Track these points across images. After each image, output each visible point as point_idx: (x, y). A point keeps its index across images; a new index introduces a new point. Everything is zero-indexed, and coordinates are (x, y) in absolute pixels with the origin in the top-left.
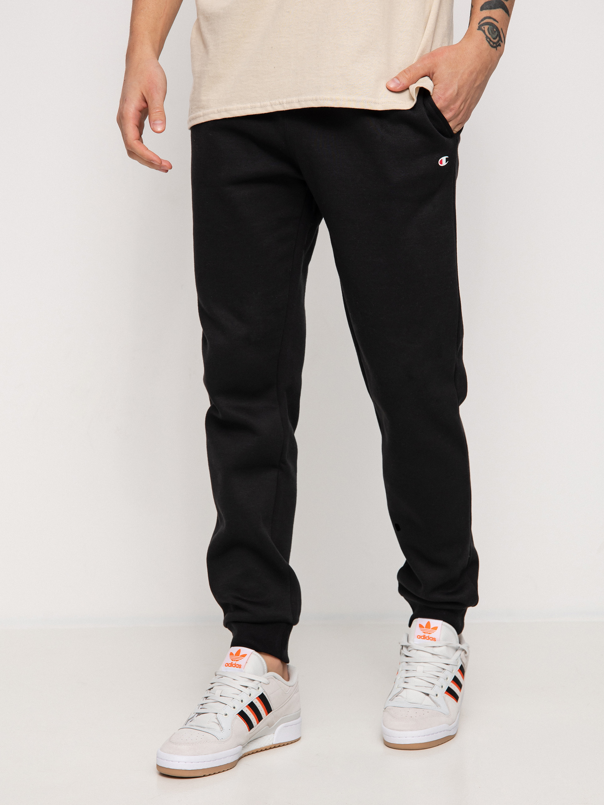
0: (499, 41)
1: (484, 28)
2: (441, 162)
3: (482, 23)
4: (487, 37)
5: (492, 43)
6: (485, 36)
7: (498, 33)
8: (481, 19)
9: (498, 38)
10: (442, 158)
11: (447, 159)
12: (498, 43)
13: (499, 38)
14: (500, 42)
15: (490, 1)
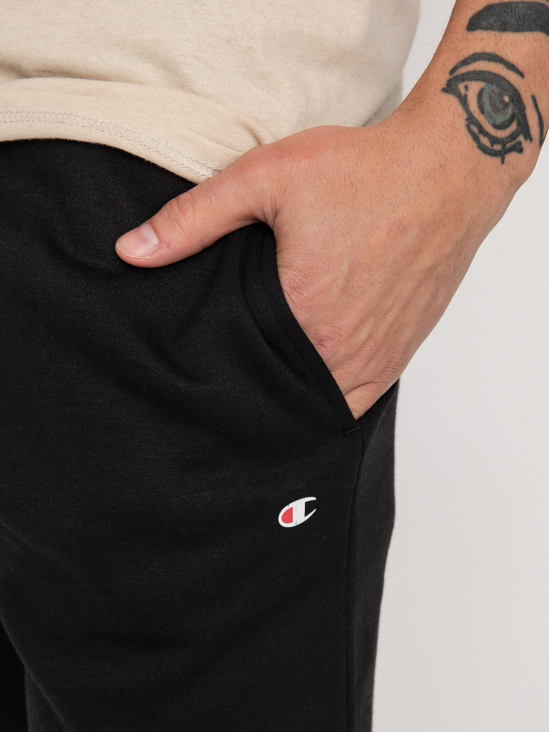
0: (518, 136)
1: (466, 88)
2: (289, 517)
3: (463, 70)
4: (471, 120)
5: (485, 141)
6: (465, 116)
7: (516, 112)
8: (461, 58)
9: (514, 127)
10: (291, 505)
11: (309, 507)
12: (513, 143)
13: (519, 124)
14: (521, 138)
15: (504, 3)
